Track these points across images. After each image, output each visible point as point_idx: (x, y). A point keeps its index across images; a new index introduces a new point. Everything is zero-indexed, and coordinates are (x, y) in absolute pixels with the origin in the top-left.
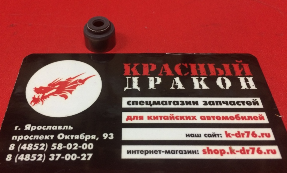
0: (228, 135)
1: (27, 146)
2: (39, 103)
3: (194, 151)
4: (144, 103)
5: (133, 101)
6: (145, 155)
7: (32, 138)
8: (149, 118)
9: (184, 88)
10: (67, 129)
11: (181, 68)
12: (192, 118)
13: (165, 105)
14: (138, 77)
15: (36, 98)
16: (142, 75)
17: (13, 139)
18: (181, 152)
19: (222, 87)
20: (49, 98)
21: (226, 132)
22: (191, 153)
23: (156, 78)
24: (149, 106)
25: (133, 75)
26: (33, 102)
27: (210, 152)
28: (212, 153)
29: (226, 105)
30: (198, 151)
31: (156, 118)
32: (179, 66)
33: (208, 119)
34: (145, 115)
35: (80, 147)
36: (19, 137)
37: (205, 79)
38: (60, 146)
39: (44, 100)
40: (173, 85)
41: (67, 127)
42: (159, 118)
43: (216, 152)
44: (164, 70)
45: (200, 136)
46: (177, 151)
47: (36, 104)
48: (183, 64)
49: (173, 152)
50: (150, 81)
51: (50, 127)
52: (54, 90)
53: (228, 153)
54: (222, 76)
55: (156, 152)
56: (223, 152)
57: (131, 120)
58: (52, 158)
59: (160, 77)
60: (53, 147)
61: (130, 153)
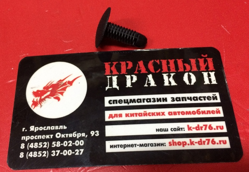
0: (189, 128)
1: (34, 145)
2: (38, 106)
3: (162, 144)
4: (123, 101)
5: (113, 100)
6: (124, 148)
7: (37, 137)
8: (127, 115)
9: (156, 85)
10: (62, 128)
11: (153, 65)
12: (161, 114)
13: (140, 103)
14: (117, 76)
15: (35, 101)
16: (121, 74)
17: (22, 139)
18: (152, 145)
19: (187, 82)
20: (45, 100)
21: (188, 126)
22: (160, 146)
23: (132, 76)
24: (126, 105)
25: (113, 74)
26: (33, 105)
27: (175, 144)
28: (176, 145)
29: (190, 100)
30: (165, 143)
31: (132, 115)
32: (152, 63)
33: (174, 115)
34: (124, 112)
35: (73, 144)
36: (27, 137)
37: (174, 75)
38: (58, 144)
39: (42, 103)
40: (146, 83)
41: (62, 126)
42: (135, 115)
43: (179, 144)
44: (139, 67)
45: (168, 131)
46: (148, 144)
47: (36, 107)
48: (155, 60)
49: (146, 145)
50: (127, 79)
51: (49, 127)
52: (49, 93)
53: (188, 144)
54: (188, 72)
55: (132, 146)
56: (184, 144)
57: (112, 118)
58: (53, 154)
59: (136, 75)
60: (53, 145)
61: (113, 148)
